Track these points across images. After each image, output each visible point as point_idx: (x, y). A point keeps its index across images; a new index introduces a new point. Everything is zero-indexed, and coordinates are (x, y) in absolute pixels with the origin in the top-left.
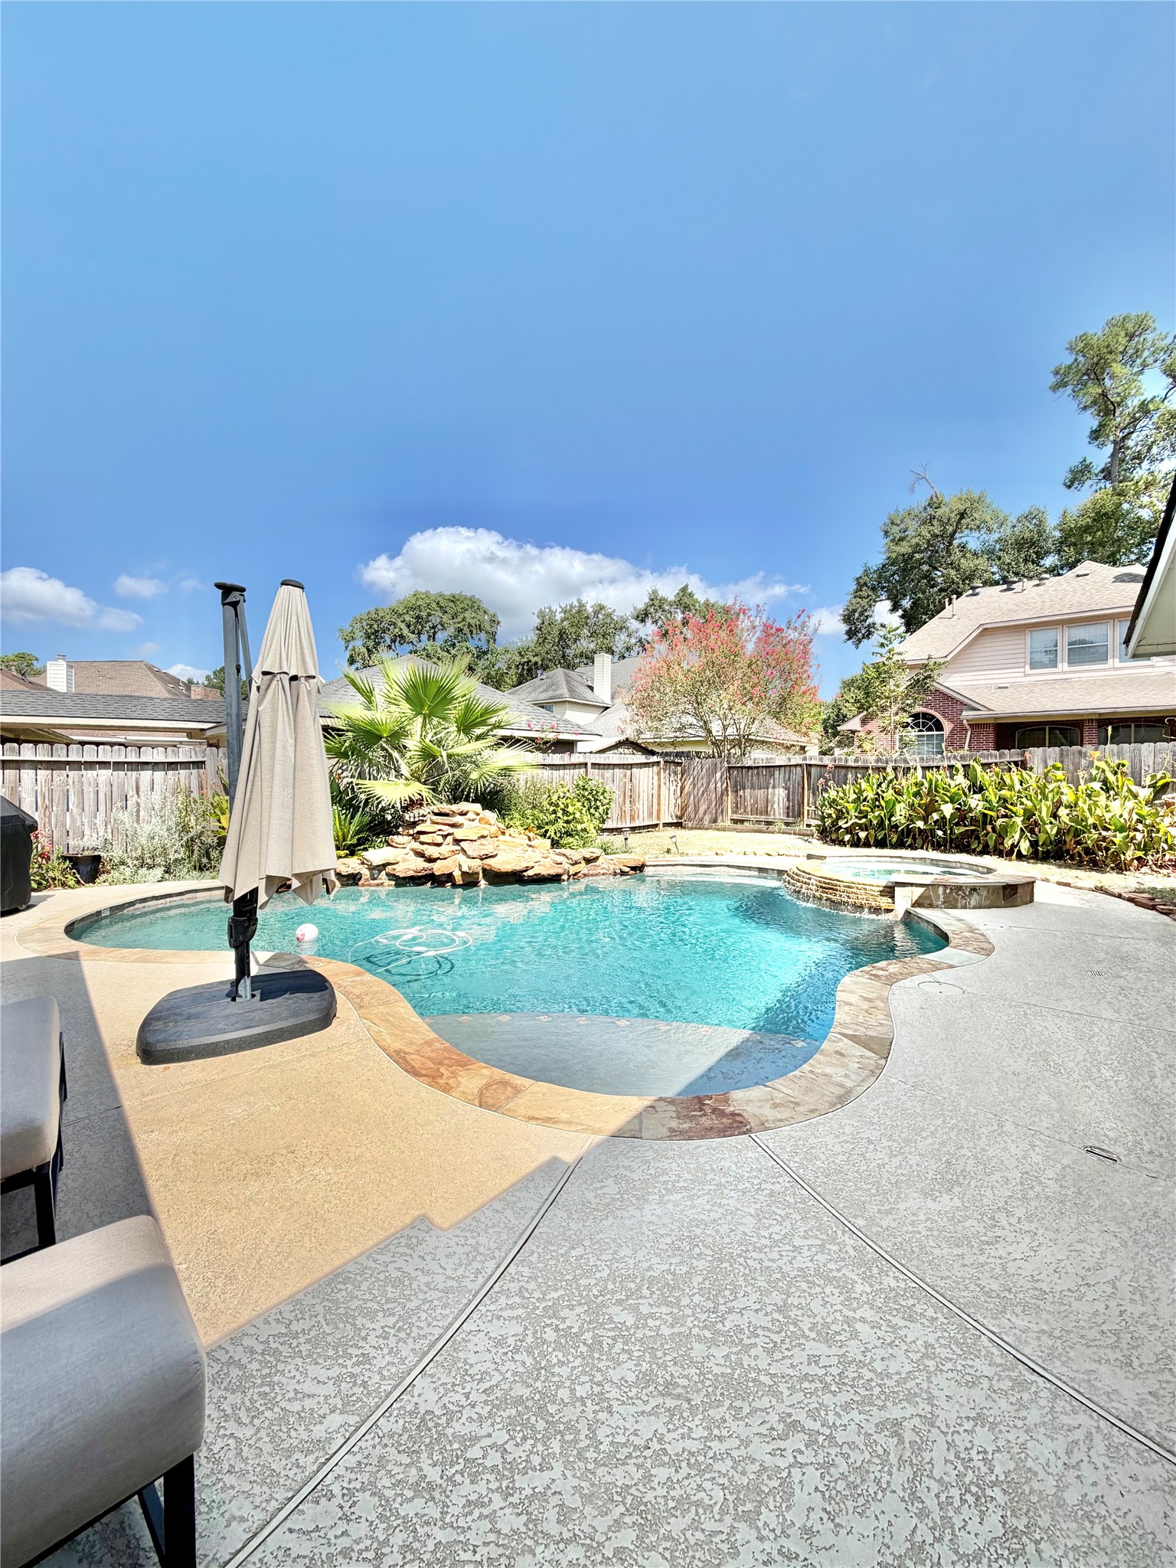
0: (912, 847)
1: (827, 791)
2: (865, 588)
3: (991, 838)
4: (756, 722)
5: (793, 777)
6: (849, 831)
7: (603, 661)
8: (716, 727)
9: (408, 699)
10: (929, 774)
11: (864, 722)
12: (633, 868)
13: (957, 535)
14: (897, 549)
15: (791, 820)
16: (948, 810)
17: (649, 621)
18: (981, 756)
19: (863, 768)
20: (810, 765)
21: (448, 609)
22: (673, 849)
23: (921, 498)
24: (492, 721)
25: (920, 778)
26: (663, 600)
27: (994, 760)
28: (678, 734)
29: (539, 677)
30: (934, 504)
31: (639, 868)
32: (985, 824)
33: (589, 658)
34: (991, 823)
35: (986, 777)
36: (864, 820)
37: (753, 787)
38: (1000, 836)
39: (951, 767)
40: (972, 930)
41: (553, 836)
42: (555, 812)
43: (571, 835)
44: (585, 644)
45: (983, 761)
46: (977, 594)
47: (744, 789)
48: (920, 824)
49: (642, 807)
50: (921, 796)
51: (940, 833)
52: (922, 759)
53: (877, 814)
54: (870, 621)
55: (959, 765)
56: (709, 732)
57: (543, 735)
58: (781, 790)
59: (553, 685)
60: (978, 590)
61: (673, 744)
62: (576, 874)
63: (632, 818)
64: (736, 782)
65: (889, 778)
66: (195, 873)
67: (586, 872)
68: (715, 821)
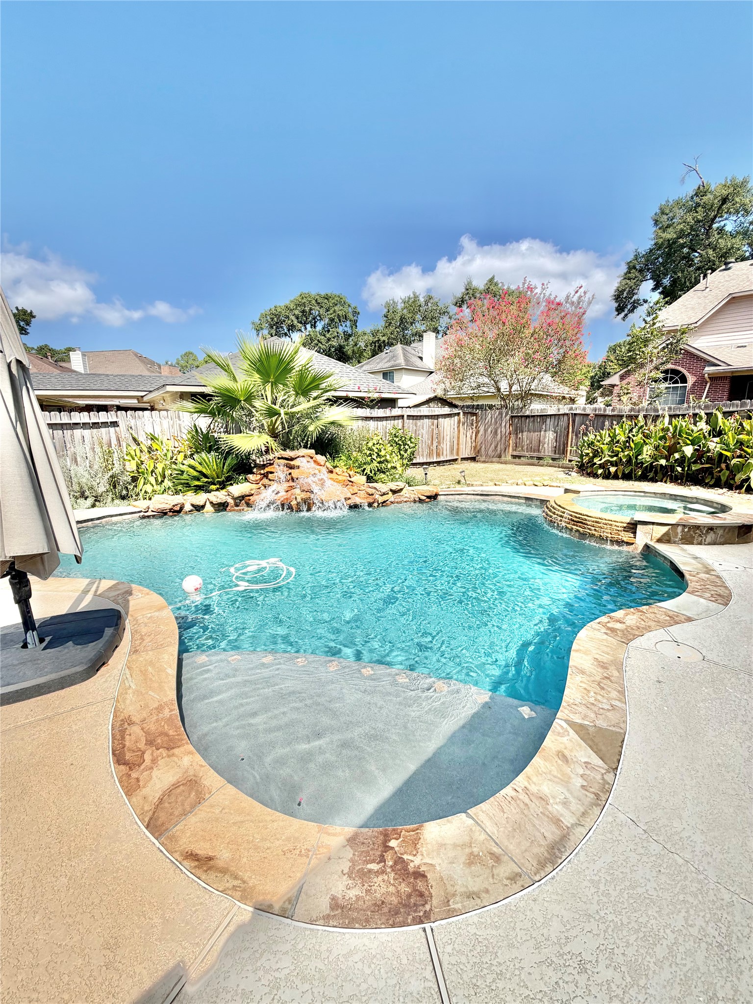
0: (654, 480)
1: (586, 435)
2: (634, 271)
3: (724, 474)
4: (536, 380)
5: (561, 423)
6: (601, 466)
7: (429, 338)
8: (504, 386)
9: (258, 371)
10: (674, 421)
11: (622, 378)
12: (428, 497)
13: (717, 219)
14: (663, 235)
15: (557, 456)
16: (689, 451)
17: (464, 307)
18: (724, 405)
19: (618, 416)
20: (575, 414)
21: (323, 305)
22: (463, 481)
23: (690, 189)
24: (323, 386)
25: (666, 425)
26: (475, 290)
27: (735, 409)
28: (475, 391)
29: (385, 351)
30: (701, 192)
31: (434, 497)
32: (720, 462)
33: (420, 336)
34: (725, 462)
35: (727, 423)
36: (615, 458)
37: (529, 431)
38: (732, 472)
39: (695, 415)
40: (708, 571)
41: (369, 473)
42: (370, 455)
43: (384, 473)
44: (419, 327)
45: (725, 409)
46: (729, 269)
47: (523, 432)
48: (663, 462)
49: (446, 446)
50: (666, 439)
51: (679, 469)
52: (670, 408)
53: (626, 453)
54: (635, 297)
55: (703, 414)
56: (499, 390)
57: (369, 395)
58: (551, 432)
59: (394, 357)
60: (730, 265)
61: (472, 398)
62: (384, 502)
63: (438, 455)
64: (517, 427)
65: (639, 425)
66: (117, 501)
67: (392, 500)
68: (500, 457)
